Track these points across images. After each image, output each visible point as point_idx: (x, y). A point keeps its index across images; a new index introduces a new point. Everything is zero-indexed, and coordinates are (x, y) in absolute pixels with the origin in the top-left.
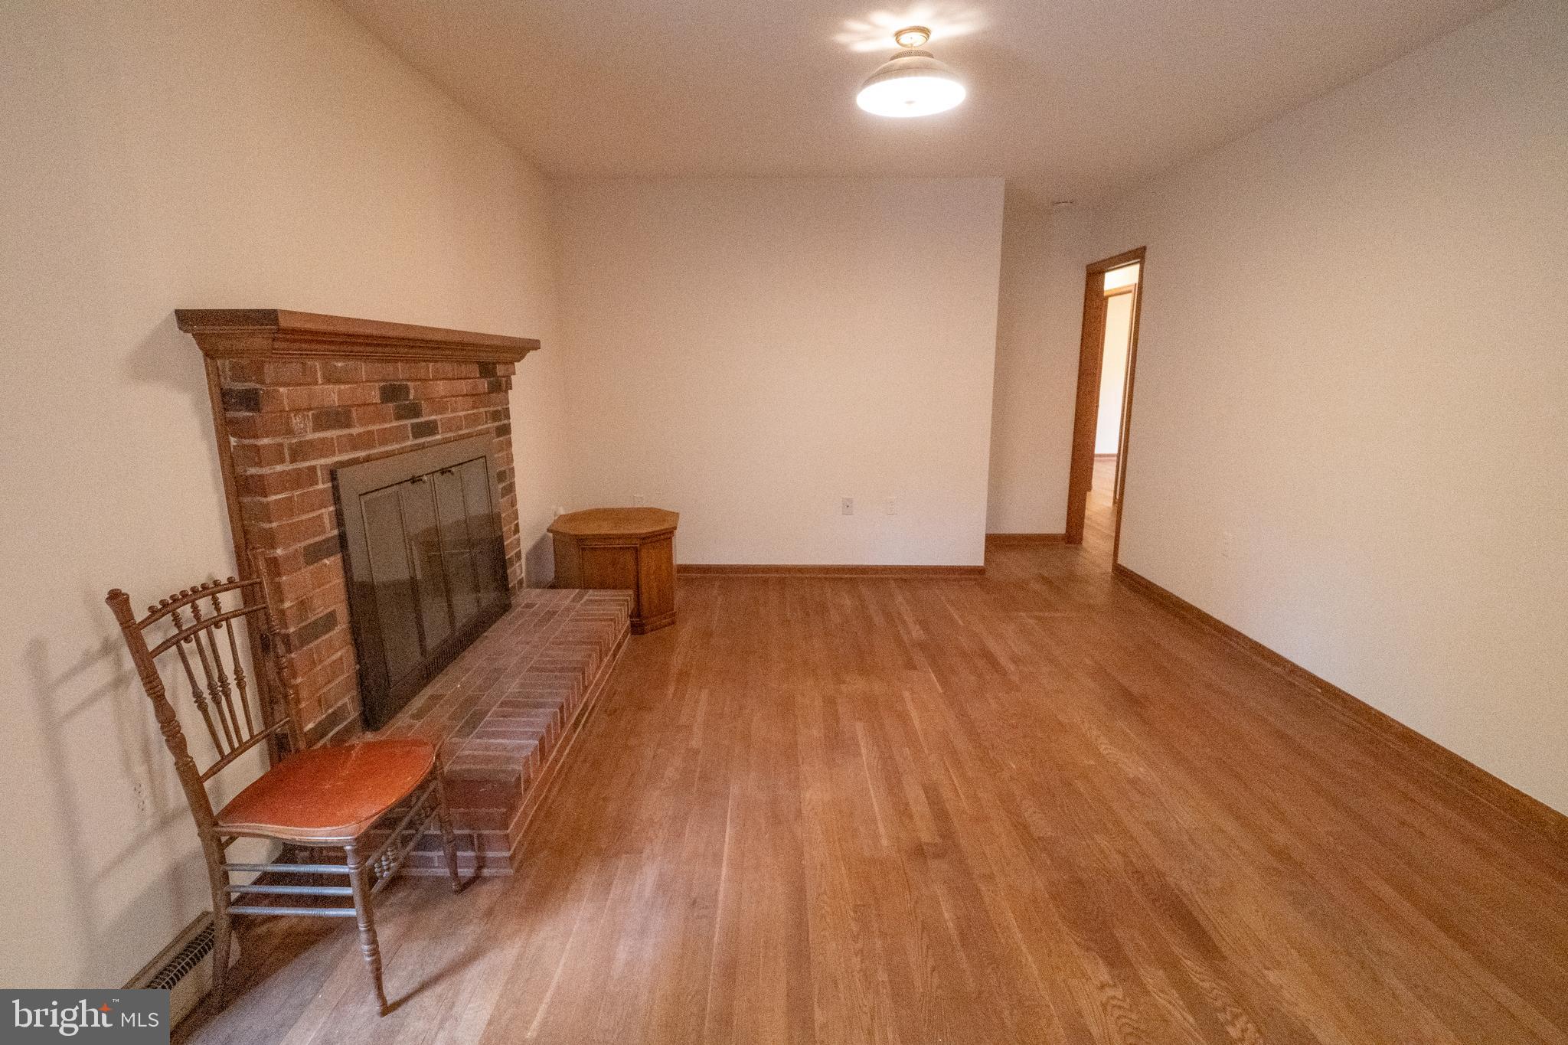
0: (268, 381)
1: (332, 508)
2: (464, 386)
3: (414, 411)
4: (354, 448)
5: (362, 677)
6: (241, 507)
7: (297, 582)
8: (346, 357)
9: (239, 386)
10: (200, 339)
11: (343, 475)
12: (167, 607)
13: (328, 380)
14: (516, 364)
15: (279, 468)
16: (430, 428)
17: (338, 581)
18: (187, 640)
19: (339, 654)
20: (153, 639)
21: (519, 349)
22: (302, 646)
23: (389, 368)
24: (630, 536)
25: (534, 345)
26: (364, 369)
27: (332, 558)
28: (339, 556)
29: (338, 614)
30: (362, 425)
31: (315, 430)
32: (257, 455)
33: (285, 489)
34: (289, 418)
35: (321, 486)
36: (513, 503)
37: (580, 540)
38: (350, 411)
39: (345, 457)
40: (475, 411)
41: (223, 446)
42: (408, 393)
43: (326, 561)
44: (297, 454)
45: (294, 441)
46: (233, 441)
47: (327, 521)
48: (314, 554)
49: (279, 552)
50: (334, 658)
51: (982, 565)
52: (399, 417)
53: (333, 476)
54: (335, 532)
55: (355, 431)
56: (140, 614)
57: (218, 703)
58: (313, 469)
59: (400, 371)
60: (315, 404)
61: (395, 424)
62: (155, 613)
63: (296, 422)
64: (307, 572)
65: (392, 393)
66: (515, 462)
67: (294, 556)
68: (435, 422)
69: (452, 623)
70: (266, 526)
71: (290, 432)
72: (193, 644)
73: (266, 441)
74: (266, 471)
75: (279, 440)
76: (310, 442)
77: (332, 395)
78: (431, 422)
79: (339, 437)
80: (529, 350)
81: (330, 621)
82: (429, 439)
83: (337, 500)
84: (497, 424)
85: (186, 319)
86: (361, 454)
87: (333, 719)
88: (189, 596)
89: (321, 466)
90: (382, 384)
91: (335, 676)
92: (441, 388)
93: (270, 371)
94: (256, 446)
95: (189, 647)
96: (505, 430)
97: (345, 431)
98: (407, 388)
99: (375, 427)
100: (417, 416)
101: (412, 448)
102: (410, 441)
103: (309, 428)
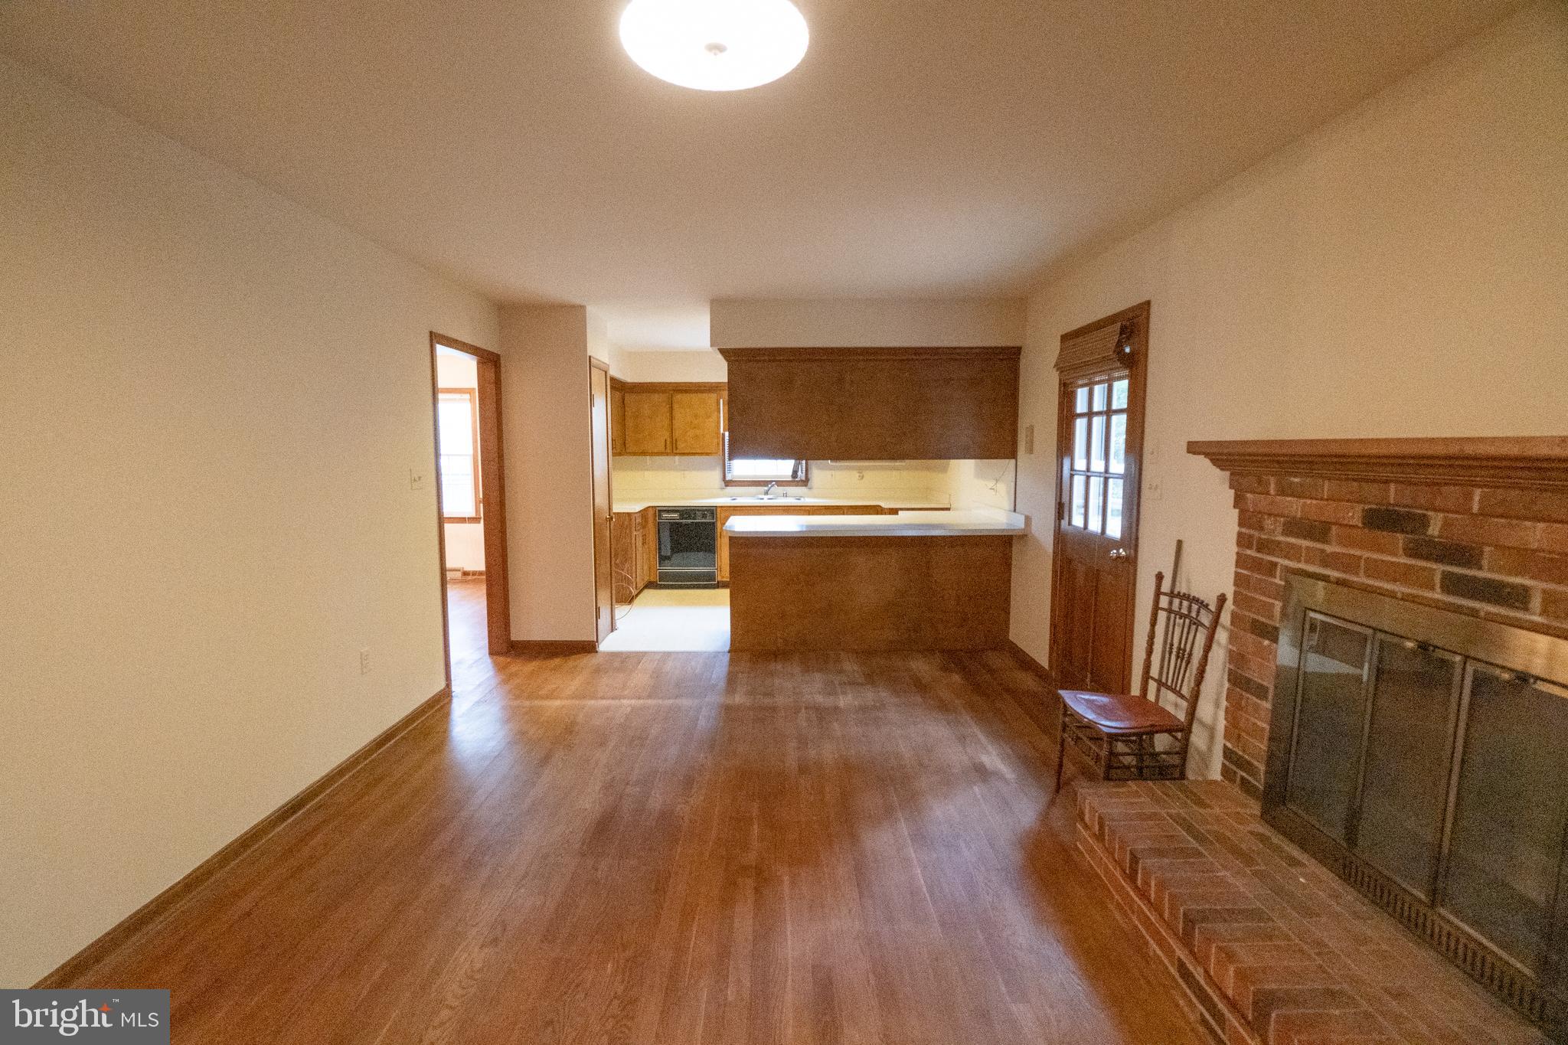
1: (1281, 604)
3: (1461, 556)
4: (1325, 565)
19: (1263, 724)
29: (1269, 692)
30: (1340, 543)
31: (1285, 533)
32: (1239, 537)
34: (1261, 519)
35: (1278, 580)
38: (1330, 528)
39: (1310, 567)
42: (1430, 527)
44: (1263, 547)
45: (1263, 537)
50: (1257, 722)
52: (1415, 554)
53: (1285, 577)
54: (1279, 626)
55: (1329, 549)
58: (1275, 565)
61: (1404, 560)
63: (1268, 523)
71: (1261, 529)
75: (1252, 532)
76: (1279, 543)
79: (1307, 548)
86: (1336, 574)
89: (1282, 565)
90: (1363, 506)
91: (1254, 736)
94: (1239, 532)
97: (1319, 546)
98: (1424, 522)
99: (1366, 554)
100: (1468, 564)
101: (1437, 605)
102: (1437, 595)
103: (1279, 529)
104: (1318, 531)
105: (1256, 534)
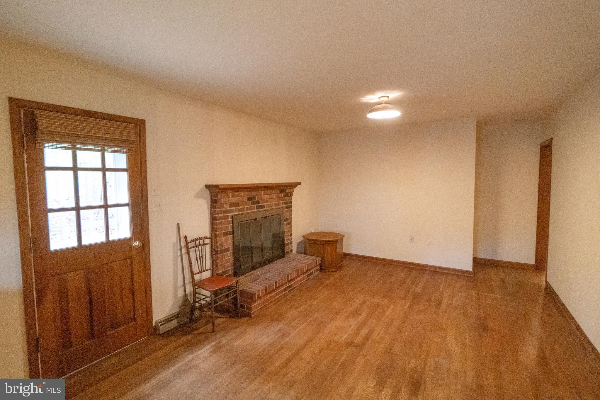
0: (219, 197)
1: (231, 225)
2: (274, 196)
3: (258, 202)
4: (239, 211)
5: (234, 265)
6: (213, 222)
7: (221, 240)
8: (237, 192)
9: (214, 199)
10: (209, 190)
11: (235, 217)
12: (194, 240)
13: (233, 197)
14: (294, 189)
15: (220, 215)
16: (262, 207)
17: (231, 241)
18: (197, 247)
19: (229, 257)
20: (190, 245)
21: (294, 185)
22: (220, 254)
23: (250, 193)
24: (323, 241)
25: (300, 184)
26: (242, 194)
27: (230, 236)
28: (232, 235)
29: (230, 248)
30: (242, 206)
31: (230, 207)
32: (215, 212)
33: (221, 220)
34: (223, 205)
35: (229, 219)
36: (291, 227)
37: (309, 240)
38: (238, 204)
39: (236, 213)
40: (279, 202)
41: (211, 210)
42: (255, 198)
43: (228, 236)
44: (224, 212)
45: (224, 210)
46: (213, 209)
47: (230, 227)
48: (226, 234)
49: (218, 233)
50: (228, 258)
51: (472, 270)
52: (253, 204)
53: (232, 218)
54: (232, 230)
55: (239, 208)
56: (189, 240)
57: (200, 261)
58: (228, 216)
59: (253, 194)
60: (229, 202)
61: (251, 206)
62: (192, 241)
63: (225, 206)
64: (224, 238)
65: (249, 199)
66: (292, 215)
67: (221, 234)
68: (264, 205)
69: (263, 258)
70: (216, 227)
71: (223, 208)
72: (198, 248)
73: (218, 210)
74: (217, 216)
76: (228, 210)
77: (234, 200)
78: (263, 205)
79: (235, 209)
80: (298, 185)
81: (228, 250)
82: (262, 209)
83: (233, 223)
84: (287, 205)
85: (207, 186)
86: (241, 213)
87: (226, 272)
88: (198, 239)
89: (230, 215)
90: (248, 197)
91: (228, 262)
92: (266, 197)
93: (219, 196)
94: (215, 211)
95: (197, 249)
96: (290, 207)
97: (237, 208)
98: (255, 197)
99: (245, 207)
100: (258, 204)
101: (256, 212)
102: (256, 210)
103: (228, 207)
104: (236, 205)
105: (222, 210)
